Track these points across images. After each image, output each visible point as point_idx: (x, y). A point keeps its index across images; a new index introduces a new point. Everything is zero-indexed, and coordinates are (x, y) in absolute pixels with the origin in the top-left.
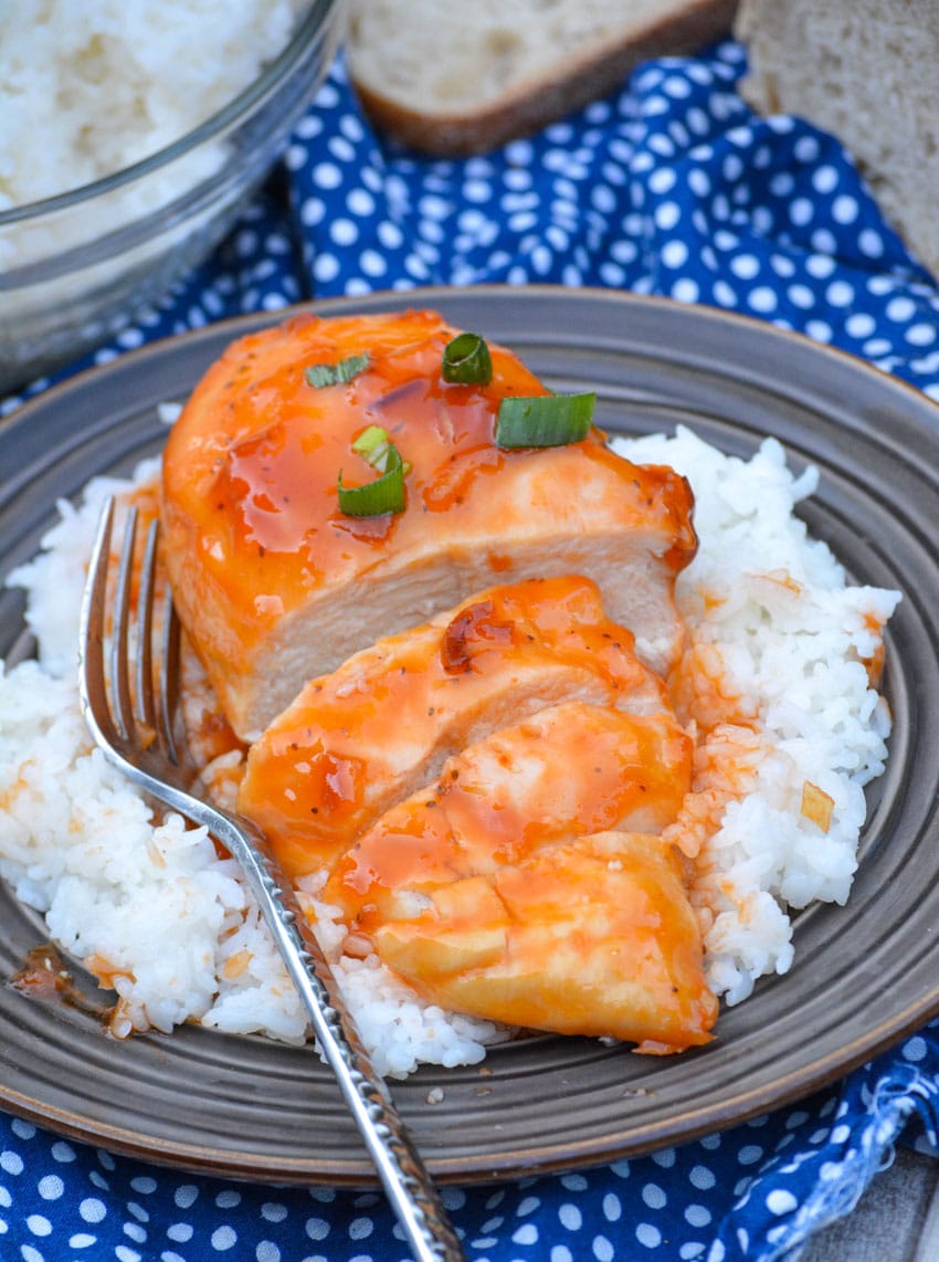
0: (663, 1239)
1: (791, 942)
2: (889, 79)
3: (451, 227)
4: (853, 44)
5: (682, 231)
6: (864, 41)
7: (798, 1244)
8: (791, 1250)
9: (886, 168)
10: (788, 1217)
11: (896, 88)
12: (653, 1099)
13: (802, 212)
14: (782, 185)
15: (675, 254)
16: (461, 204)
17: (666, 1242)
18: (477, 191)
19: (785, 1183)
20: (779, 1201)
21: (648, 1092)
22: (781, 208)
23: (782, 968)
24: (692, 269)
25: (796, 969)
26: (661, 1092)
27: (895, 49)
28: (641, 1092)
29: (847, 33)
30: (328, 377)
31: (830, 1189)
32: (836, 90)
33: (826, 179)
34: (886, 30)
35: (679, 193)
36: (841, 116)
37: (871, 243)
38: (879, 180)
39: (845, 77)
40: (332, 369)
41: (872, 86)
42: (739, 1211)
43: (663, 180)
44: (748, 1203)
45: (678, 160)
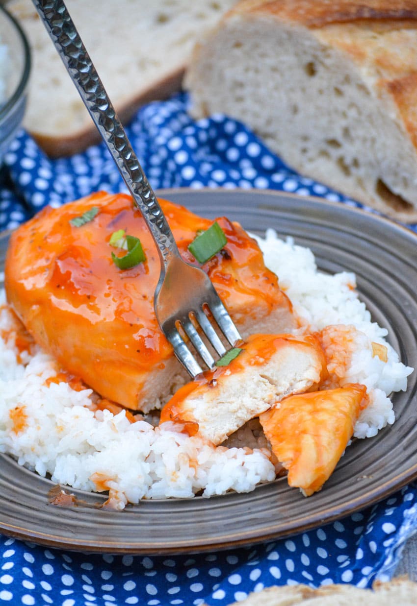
0: (328, 555)
1: (393, 409)
2: (271, 84)
3: (74, 185)
4: (251, 74)
5: (189, 163)
6: (257, 71)
7: (402, 543)
8: (400, 546)
9: (271, 129)
10: (394, 534)
11: (276, 88)
12: (371, 479)
13: (233, 154)
14: (221, 145)
15: (188, 173)
16: (75, 176)
17: (330, 555)
18: (81, 168)
19: (389, 520)
20: (388, 528)
21: (368, 475)
22: (223, 155)
23: (391, 421)
24: (198, 177)
25: (396, 421)
26: (373, 475)
27: (274, 69)
28: (365, 477)
29: (247, 70)
30: (82, 221)
31: (412, 518)
32: (240, 99)
33: (241, 139)
34: (270, 61)
35: (184, 147)
36: (244, 112)
37: (268, 162)
38: (267, 136)
39: (247, 91)
40: (81, 218)
41: (263, 91)
42: (369, 534)
43: (175, 144)
44: (373, 530)
45: (179, 134)
